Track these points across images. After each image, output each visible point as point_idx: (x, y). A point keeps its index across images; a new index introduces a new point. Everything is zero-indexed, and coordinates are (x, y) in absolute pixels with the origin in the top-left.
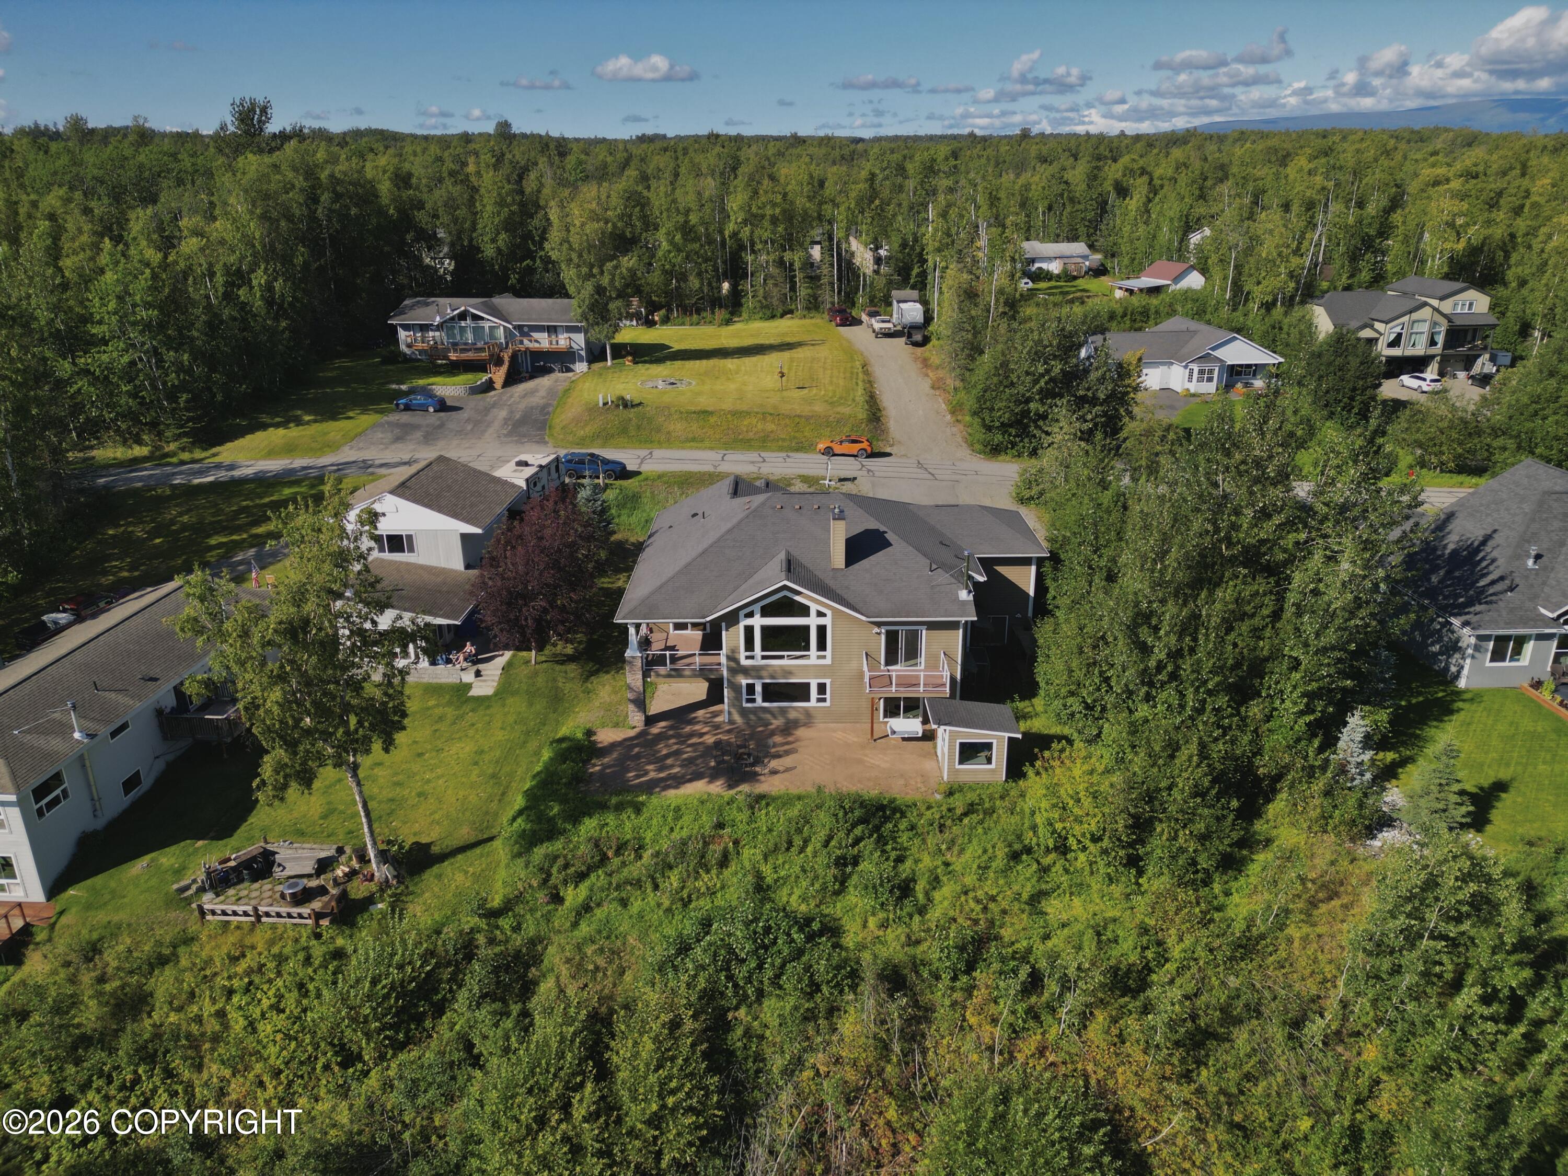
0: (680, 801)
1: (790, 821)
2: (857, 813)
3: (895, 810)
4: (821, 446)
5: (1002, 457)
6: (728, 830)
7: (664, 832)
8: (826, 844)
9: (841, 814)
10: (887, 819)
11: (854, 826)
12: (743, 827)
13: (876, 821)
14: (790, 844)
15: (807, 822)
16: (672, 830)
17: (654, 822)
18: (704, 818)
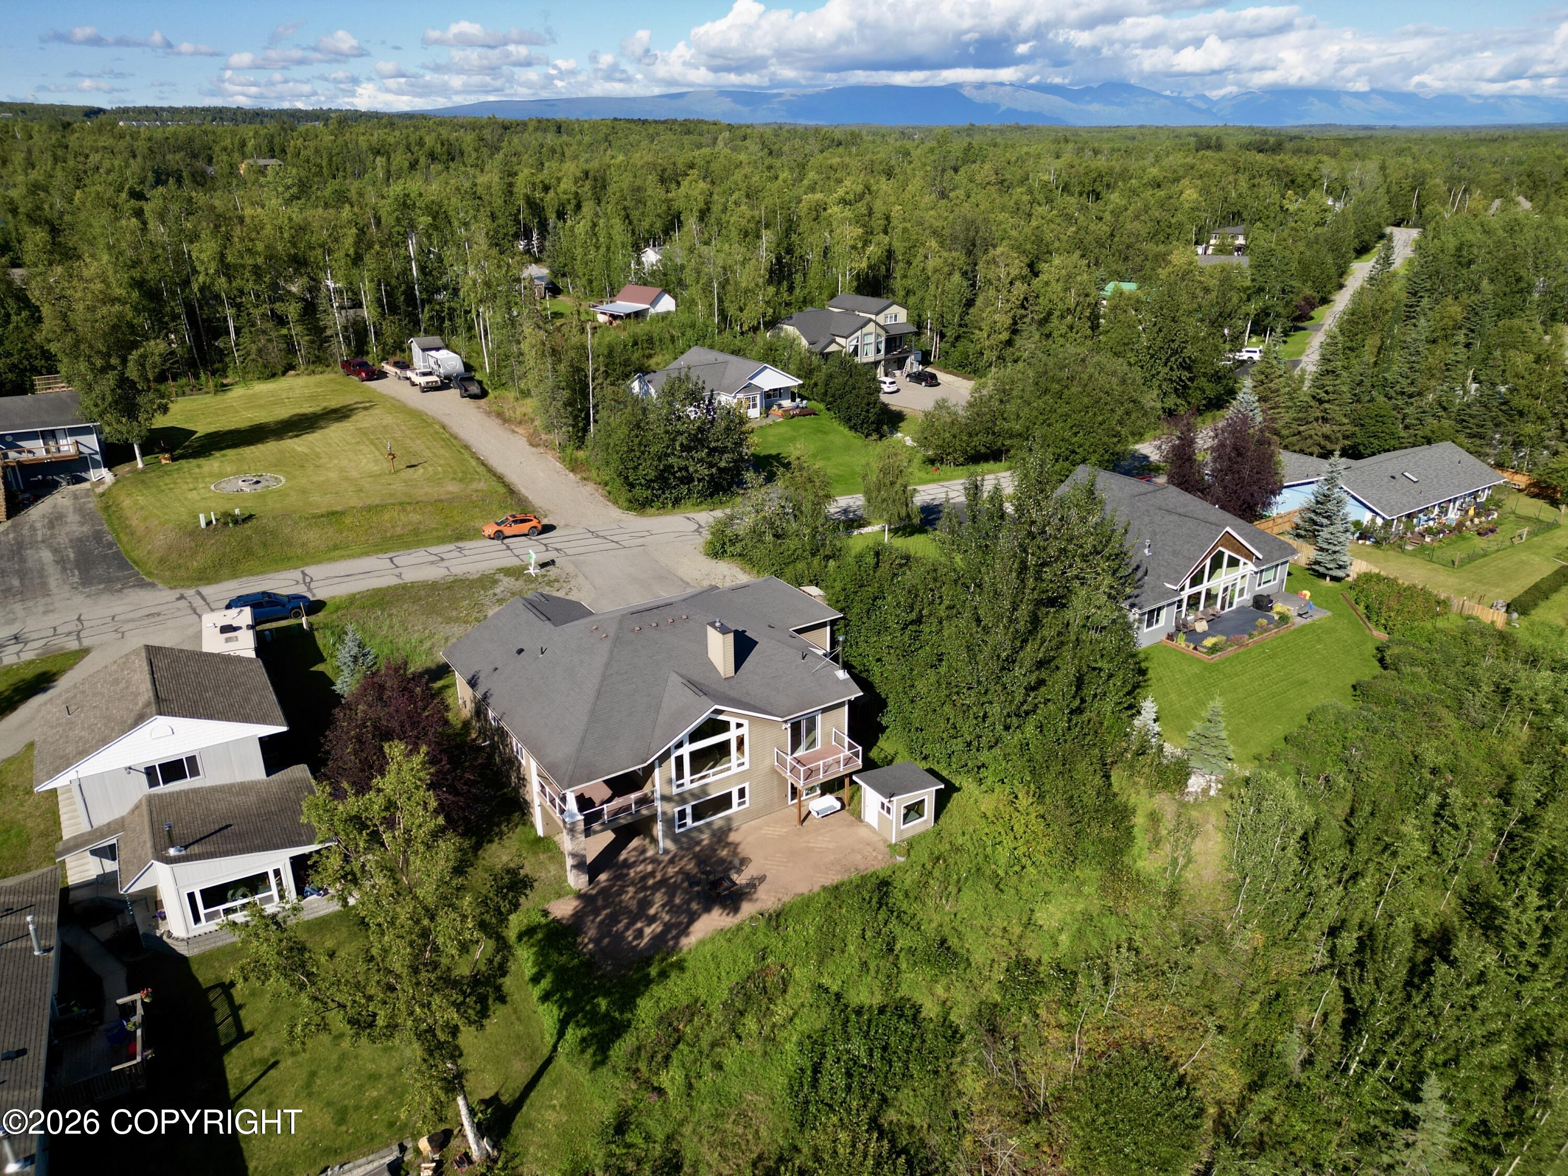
4: (490, 530)
5: (650, 511)
6: (771, 959)
7: (715, 984)
12: (781, 950)
16: (719, 979)
17: (700, 978)
18: (741, 956)
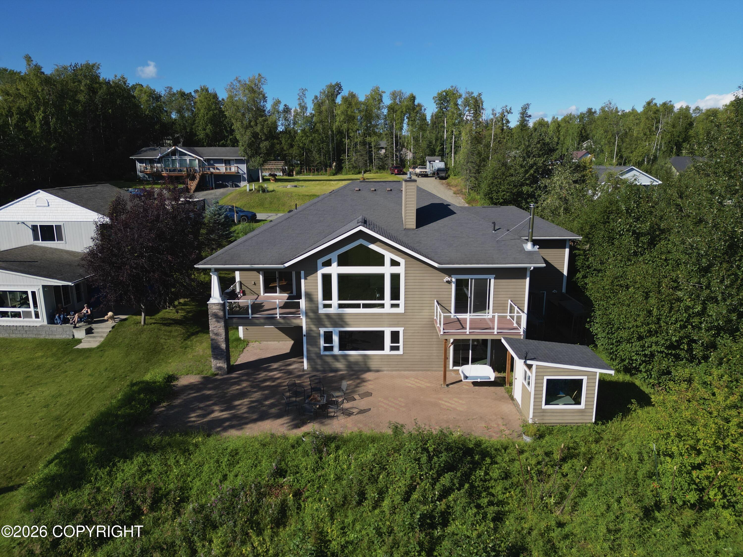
0: (239, 444)
1: (362, 467)
2: (444, 457)
3: (485, 454)
6: (289, 478)
7: (216, 481)
8: (406, 498)
9: (424, 459)
10: (476, 465)
11: (440, 474)
12: (307, 475)
13: (465, 468)
14: (362, 496)
15: (383, 468)
16: (225, 477)
17: (206, 468)
18: (264, 463)
